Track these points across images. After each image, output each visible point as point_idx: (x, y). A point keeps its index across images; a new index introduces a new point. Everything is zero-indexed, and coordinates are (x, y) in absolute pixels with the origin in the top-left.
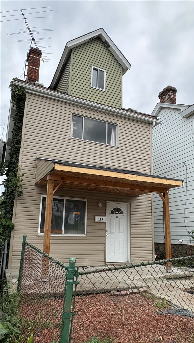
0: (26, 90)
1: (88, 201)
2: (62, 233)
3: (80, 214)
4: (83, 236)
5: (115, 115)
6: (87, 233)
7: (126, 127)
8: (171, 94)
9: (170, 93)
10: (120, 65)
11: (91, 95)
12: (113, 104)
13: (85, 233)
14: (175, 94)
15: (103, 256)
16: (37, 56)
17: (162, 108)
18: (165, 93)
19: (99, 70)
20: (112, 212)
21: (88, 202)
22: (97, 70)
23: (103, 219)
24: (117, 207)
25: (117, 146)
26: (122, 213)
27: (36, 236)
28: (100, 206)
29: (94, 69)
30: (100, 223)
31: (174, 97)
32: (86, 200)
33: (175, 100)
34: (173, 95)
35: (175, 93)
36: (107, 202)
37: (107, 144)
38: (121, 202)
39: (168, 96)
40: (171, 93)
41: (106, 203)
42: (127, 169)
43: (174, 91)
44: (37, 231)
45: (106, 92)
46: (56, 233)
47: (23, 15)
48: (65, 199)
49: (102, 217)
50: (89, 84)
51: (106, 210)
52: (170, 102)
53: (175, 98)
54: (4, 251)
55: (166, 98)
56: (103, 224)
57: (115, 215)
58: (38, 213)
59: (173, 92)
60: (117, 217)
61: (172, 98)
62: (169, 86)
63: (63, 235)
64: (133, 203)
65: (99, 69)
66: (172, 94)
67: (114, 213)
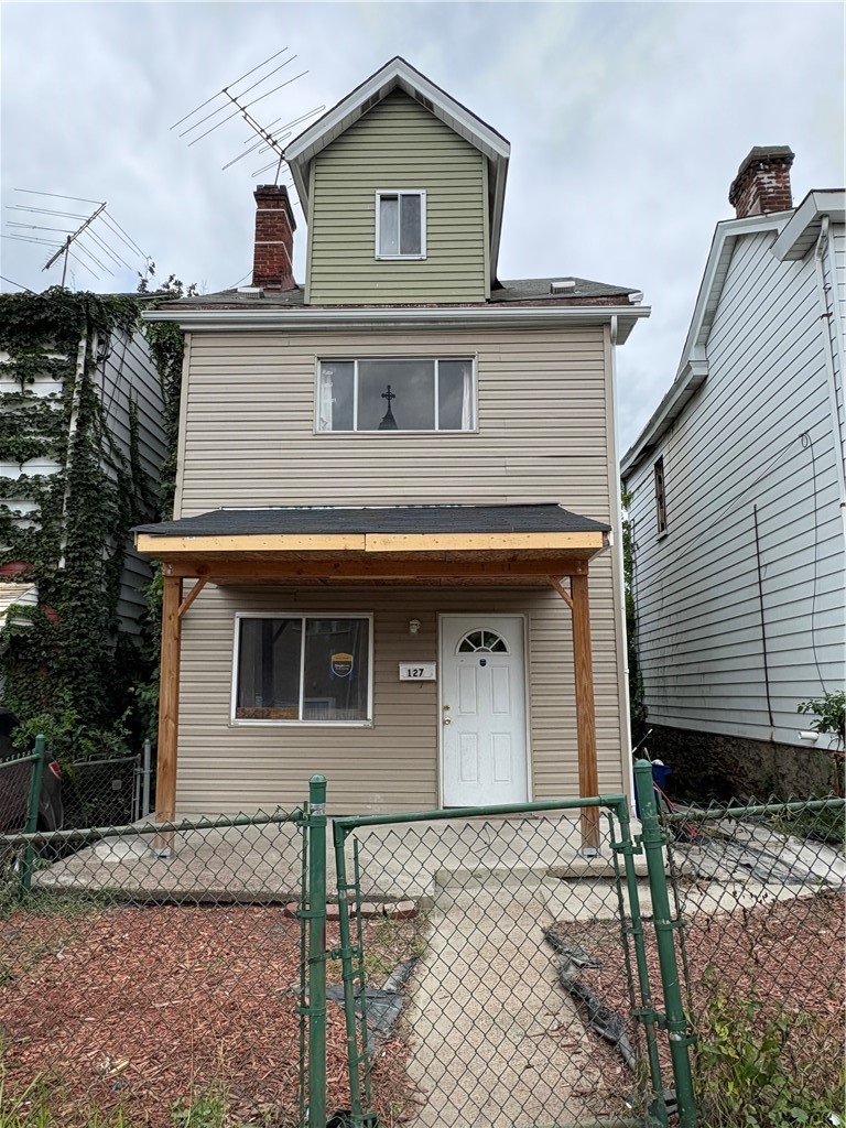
0: (182, 327)
1: (375, 617)
2: (297, 718)
3: (351, 658)
4: (362, 725)
5: (464, 328)
6: (374, 715)
7: (504, 357)
8: (766, 176)
9: (760, 176)
10: (478, 154)
11: (377, 285)
12: (453, 292)
13: (370, 716)
14: (787, 170)
15: (429, 787)
16: (274, 207)
17: (738, 239)
18: (745, 180)
19: (403, 195)
20: (465, 648)
21: (375, 621)
22: (394, 198)
23: (422, 670)
24: (483, 630)
25: (475, 429)
26: (501, 647)
27: (225, 728)
28: (414, 630)
29: (383, 198)
30: (419, 685)
31: (780, 185)
32: (370, 616)
33: (789, 192)
34: (777, 177)
35: (784, 166)
36: (441, 615)
37: (437, 430)
38: (494, 611)
39: (754, 189)
40: (766, 171)
41: (436, 621)
42: (510, 501)
43: (778, 160)
44: (229, 714)
45: (430, 261)
46: (280, 717)
47: (234, 100)
48: (304, 616)
49: (418, 666)
50: (369, 253)
51: (436, 641)
52: (763, 208)
53: (789, 187)
54: (142, 766)
55: (751, 199)
56: (426, 688)
57: (474, 657)
58: (229, 663)
59: (774, 166)
60: (483, 663)
61: (771, 190)
62: (755, 150)
63: (300, 723)
64: (540, 611)
65: (400, 192)
66: (773, 174)
67: (472, 650)
